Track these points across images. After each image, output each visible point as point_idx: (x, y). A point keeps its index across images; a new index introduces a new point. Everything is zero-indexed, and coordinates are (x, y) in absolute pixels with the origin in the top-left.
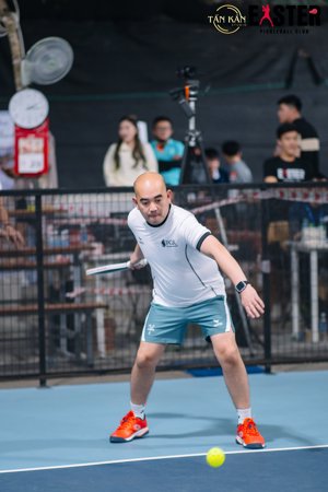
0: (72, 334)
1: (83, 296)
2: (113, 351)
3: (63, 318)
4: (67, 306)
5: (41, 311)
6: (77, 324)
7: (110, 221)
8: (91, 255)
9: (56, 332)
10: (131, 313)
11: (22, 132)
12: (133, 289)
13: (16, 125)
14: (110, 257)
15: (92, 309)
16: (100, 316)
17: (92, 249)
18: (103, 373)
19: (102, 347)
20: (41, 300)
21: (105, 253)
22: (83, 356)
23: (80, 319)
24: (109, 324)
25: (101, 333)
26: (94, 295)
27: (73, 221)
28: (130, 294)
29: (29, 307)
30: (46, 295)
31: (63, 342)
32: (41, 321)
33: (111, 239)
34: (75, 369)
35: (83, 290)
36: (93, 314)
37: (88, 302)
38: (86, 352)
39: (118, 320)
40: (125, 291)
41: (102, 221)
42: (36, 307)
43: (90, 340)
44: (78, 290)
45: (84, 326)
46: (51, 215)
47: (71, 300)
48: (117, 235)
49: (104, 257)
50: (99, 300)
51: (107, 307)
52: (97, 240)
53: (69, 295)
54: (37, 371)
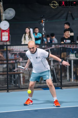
0: (15, 80)
1: (17, 70)
2: (24, 84)
3: (13, 76)
4: (14, 73)
5: (7, 74)
6: (16, 77)
7: (24, 52)
8: (20, 61)
9: (11, 79)
10: (29, 74)
11: (3, 31)
14: (24, 61)
15: (19, 74)
16: (21, 75)
17: (20, 59)
18: (22, 89)
19: (22, 83)
20: (7, 72)
21: (23, 60)
22: (17, 85)
23: (17, 76)
24: (24, 77)
25: (22, 79)
27: (15, 52)
28: (29, 70)
29: (5, 73)
30: (9, 70)
31: (13, 81)
32: (7, 76)
33: (24, 57)
34: (16, 88)
35: (17, 69)
36: (20, 75)
37: (19, 72)
38: (18, 84)
39: (26, 76)
41: (22, 52)
42: (6, 73)
43: (19, 81)
44: (16, 69)
45: (18, 78)
46: (10, 51)
47: (15, 72)
49: (22, 61)
50: (21, 71)
51: (23, 73)
52: (21, 57)
53: (14, 70)
54: (6, 88)
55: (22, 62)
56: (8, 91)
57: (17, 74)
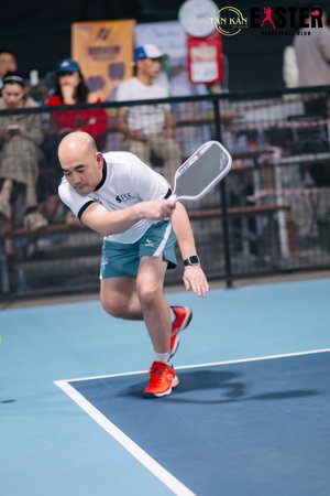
0: (253, 237)
1: (262, 198)
2: (297, 254)
3: (245, 221)
4: (249, 209)
5: (224, 216)
6: (260, 231)
7: (288, 124)
8: (272, 159)
9: (238, 236)
10: (311, 212)
11: (194, 41)
12: (315, 191)
13: (188, 35)
14: (291, 159)
15: (275, 210)
16: (281, 217)
17: (272, 152)
18: (288, 272)
19: (285, 248)
20: (223, 205)
21: (284, 156)
22: (267, 258)
23: (262, 222)
24: (291, 226)
25: (283, 234)
26: (275, 197)
27: (251, 127)
28: (311, 194)
29: (212, 212)
30: (228, 200)
31: (246, 245)
32: (225, 225)
33: (288, 143)
34: (261, 270)
35: (264, 193)
36: (275, 216)
37: (270, 204)
38: (270, 254)
39: (301, 222)
40: (307, 192)
41: (281, 125)
42: (219, 211)
43: (274, 241)
44: (258, 194)
45: (267, 228)
46: (228, 122)
47: (252, 204)
48: (296, 138)
49: (285, 160)
50: (280, 202)
51: (287, 209)
52: (273, 144)
53: (250, 198)
54: (223, 273)
55: (281, 165)
56: (229, 285)
57: (262, 212)
